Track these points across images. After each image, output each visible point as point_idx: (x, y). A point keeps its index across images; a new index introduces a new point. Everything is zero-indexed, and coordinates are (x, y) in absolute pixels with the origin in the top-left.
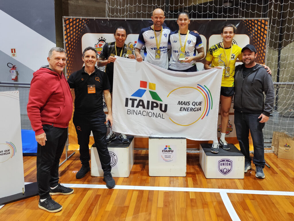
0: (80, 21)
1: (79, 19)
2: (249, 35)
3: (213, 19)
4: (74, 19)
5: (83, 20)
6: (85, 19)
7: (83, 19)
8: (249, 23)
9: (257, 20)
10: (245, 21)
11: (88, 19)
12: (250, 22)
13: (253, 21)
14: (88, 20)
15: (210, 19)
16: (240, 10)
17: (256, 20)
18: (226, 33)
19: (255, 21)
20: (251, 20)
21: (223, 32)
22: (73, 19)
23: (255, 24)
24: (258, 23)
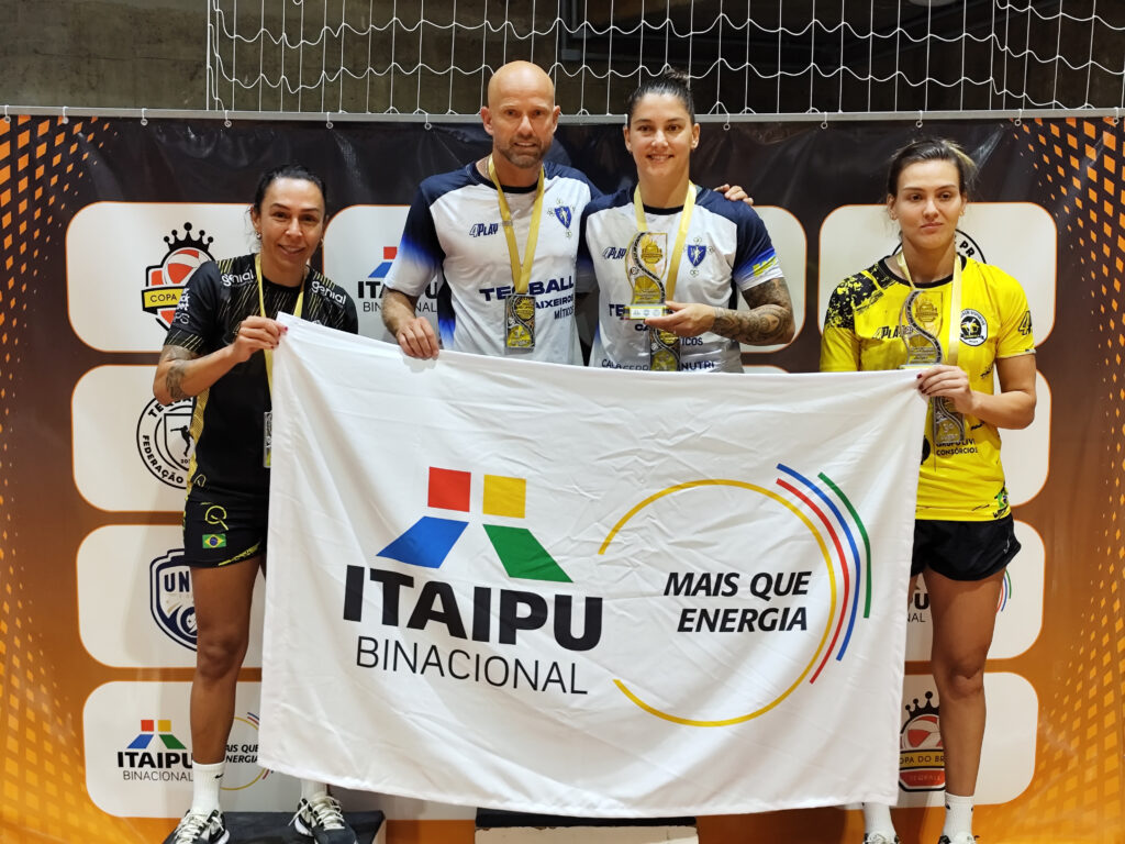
0: (56, 127)
1: (54, 119)
2: (1051, 208)
3: (840, 115)
4: (21, 122)
5: (77, 128)
6: (86, 120)
7: (73, 120)
8: (1051, 139)
9: (1099, 123)
10: (1026, 129)
11: (102, 120)
12: (1055, 130)
13: (1073, 124)
14: (106, 127)
15: (826, 116)
16: (999, 55)
17: (1090, 120)
18: (918, 196)
19: (1086, 124)
20: (1060, 122)
21: (901, 194)
22: (14, 118)
23: (1084, 140)
24: (1099, 135)
